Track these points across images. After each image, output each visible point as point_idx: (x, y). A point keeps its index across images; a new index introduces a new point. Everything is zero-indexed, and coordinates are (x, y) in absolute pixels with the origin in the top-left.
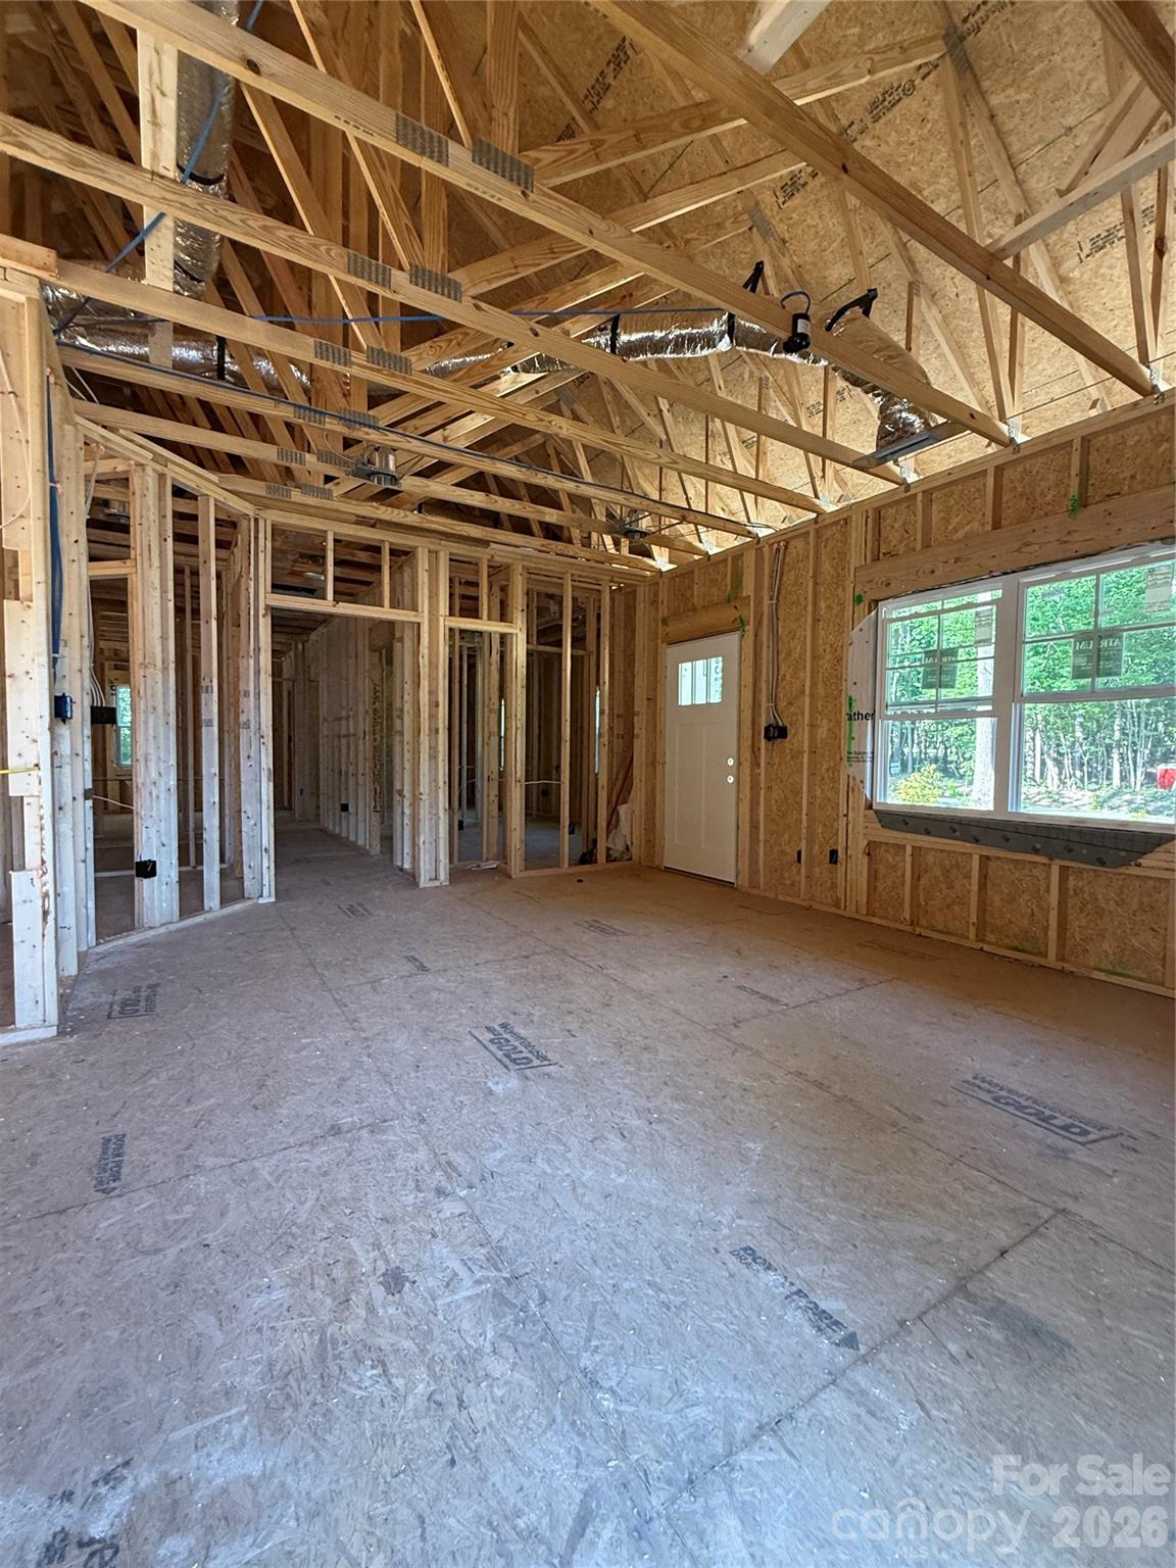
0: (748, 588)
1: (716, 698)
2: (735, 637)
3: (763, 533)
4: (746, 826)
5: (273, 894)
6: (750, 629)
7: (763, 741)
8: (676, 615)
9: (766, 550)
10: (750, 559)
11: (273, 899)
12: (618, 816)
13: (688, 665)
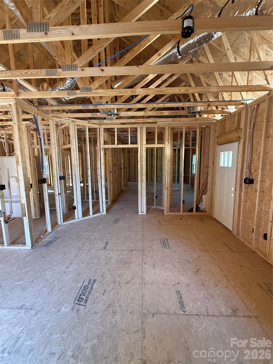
0: (242, 126)
1: (230, 165)
2: (236, 144)
3: (248, 102)
4: (236, 213)
5: (106, 212)
6: (242, 140)
7: (244, 184)
8: (221, 135)
9: (249, 109)
10: (244, 113)
11: (106, 214)
12: (202, 199)
13: (223, 153)
